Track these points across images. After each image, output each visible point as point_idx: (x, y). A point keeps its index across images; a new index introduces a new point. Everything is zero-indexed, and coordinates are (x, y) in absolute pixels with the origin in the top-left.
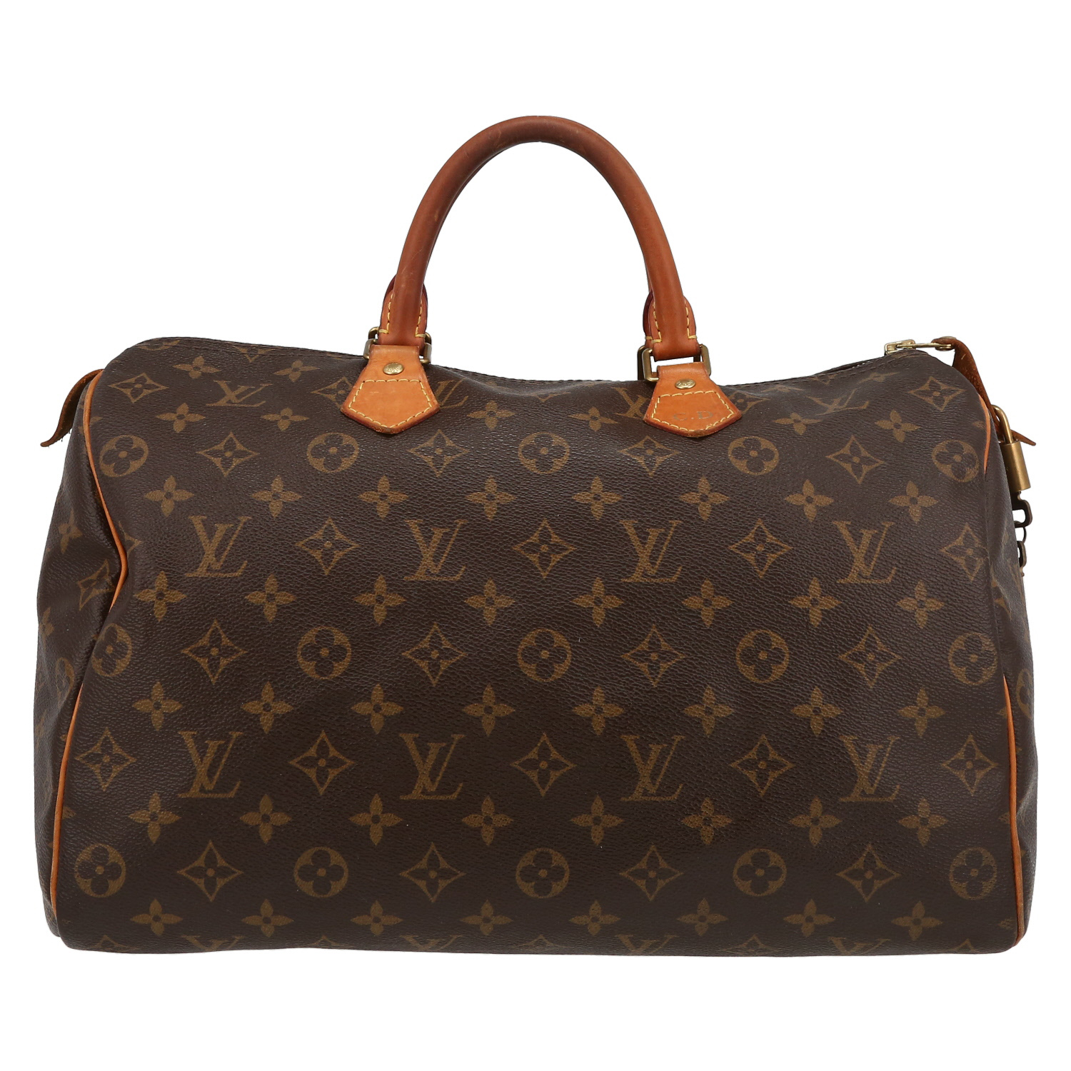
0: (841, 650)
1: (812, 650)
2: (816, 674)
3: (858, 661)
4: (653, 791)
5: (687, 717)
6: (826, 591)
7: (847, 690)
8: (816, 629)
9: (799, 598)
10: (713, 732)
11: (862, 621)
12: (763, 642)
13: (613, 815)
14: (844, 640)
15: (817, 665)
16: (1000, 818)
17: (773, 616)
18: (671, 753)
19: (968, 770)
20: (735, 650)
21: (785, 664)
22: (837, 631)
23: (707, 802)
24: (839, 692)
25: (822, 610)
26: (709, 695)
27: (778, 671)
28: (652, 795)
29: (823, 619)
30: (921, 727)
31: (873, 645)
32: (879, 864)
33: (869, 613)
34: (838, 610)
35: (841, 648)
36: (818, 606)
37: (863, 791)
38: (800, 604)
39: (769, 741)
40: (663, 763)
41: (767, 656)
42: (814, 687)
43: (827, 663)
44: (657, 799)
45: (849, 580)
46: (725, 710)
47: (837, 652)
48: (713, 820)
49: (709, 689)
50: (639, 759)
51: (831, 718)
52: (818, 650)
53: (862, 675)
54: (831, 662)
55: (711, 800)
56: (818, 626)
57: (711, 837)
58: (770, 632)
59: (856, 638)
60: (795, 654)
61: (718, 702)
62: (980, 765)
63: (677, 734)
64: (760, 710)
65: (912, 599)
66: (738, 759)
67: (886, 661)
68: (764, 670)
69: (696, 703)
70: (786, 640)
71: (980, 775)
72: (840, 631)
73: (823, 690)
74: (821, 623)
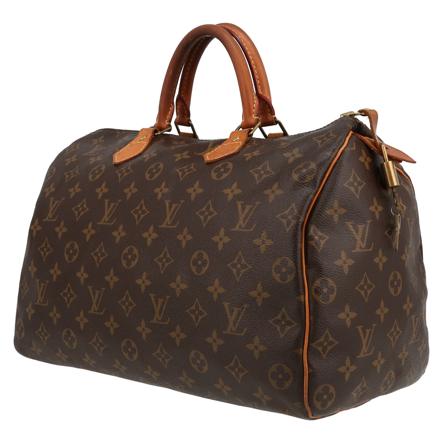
0: (228, 262)
1: (217, 261)
2: (218, 272)
3: (234, 268)
4: (160, 319)
5: (171, 288)
6: (226, 234)
7: (228, 281)
8: (220, 251)
9: (216, 237)
10: (180, 296)
11: (238, 249)
12: (200, 256)
13: (148, 328)
14: (230, 257)
15: (219, 268)
16: (294, 351)
17: (205, 245)
18: (166, 303)
19: (282, 325)
20: (190, 259)
21: (207, 266)
22: (227, 253)
23: (178, 327)
24: (225, 281)
25: (223, 243)
26: (179, 279)
27: (204, 270)
28: (160, 321)
29: (223, 247)
30: (259, 302)
31: (240, 260)
32: (240, 365)
33: (241, 245)
34: (229, 243)
35: (228, 261)
36: (222, 241)
37: (231, 329)
38: (215, 240)
39: (199, 302)
40: (163, 307)
41: (201, 263)
42: (216, 279)
43: (222, 268)
44: (162, 323)
45: (235, 229)
46: (184, 286)
47: (226, 263)
48: (180, 335)
49: (179, 276)
50: (155, 304)
51: (220, 294)
52: (220, 262)
53: (235, 274)
54: (224, 267)
55: (180, 326)
56: (221, 250)
57: (179, 342)
58: (204, 252)
59: (234, 257)
60: (211, 263)
61: (182, 282)
62: (289, 323)
63: (168, 295)
64: (196, 287)
65: (259, 239)
66: (189, 309)
67: (245, 268)
68: (199, 270)
69: (174, 282)
70: (209, 256)
71: (288, 328)
72: (229, 253)
73: (219, 280)
74: (222, 249)
